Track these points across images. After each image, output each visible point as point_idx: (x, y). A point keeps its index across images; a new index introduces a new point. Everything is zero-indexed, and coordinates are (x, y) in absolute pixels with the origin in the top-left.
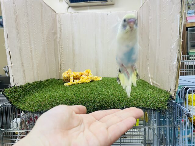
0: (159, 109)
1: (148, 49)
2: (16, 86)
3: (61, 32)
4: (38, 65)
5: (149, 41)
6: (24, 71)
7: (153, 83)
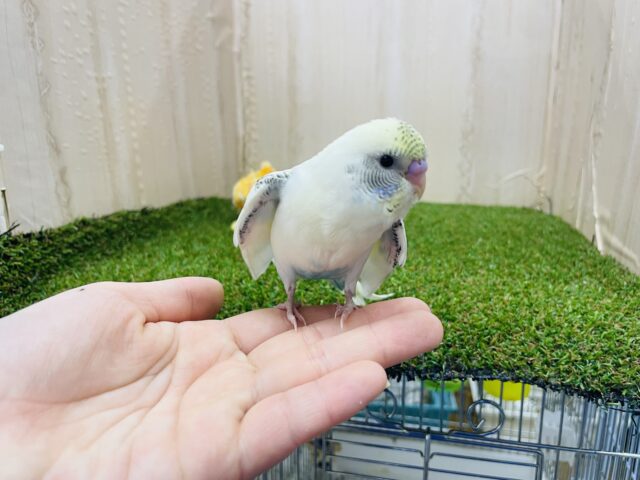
0: (617, 391)
1: (601, 89)
2: (14, 233)
3: (247, 15)
4: (136, 145)
5: (609, 49)
6: (63, 173)
7: (607, 243)
